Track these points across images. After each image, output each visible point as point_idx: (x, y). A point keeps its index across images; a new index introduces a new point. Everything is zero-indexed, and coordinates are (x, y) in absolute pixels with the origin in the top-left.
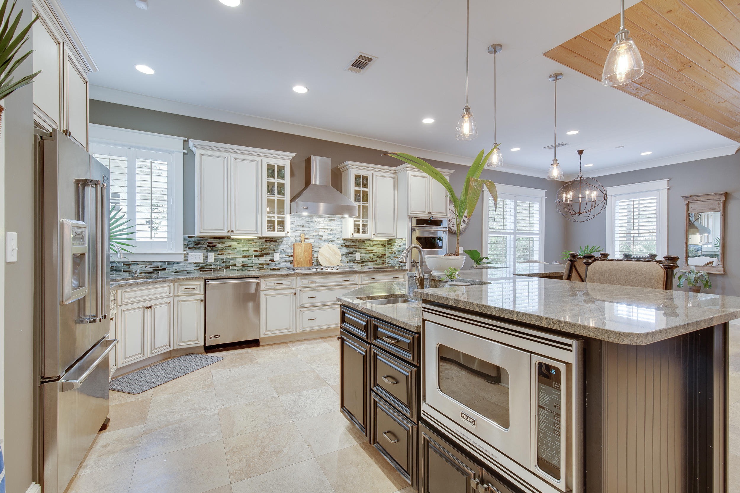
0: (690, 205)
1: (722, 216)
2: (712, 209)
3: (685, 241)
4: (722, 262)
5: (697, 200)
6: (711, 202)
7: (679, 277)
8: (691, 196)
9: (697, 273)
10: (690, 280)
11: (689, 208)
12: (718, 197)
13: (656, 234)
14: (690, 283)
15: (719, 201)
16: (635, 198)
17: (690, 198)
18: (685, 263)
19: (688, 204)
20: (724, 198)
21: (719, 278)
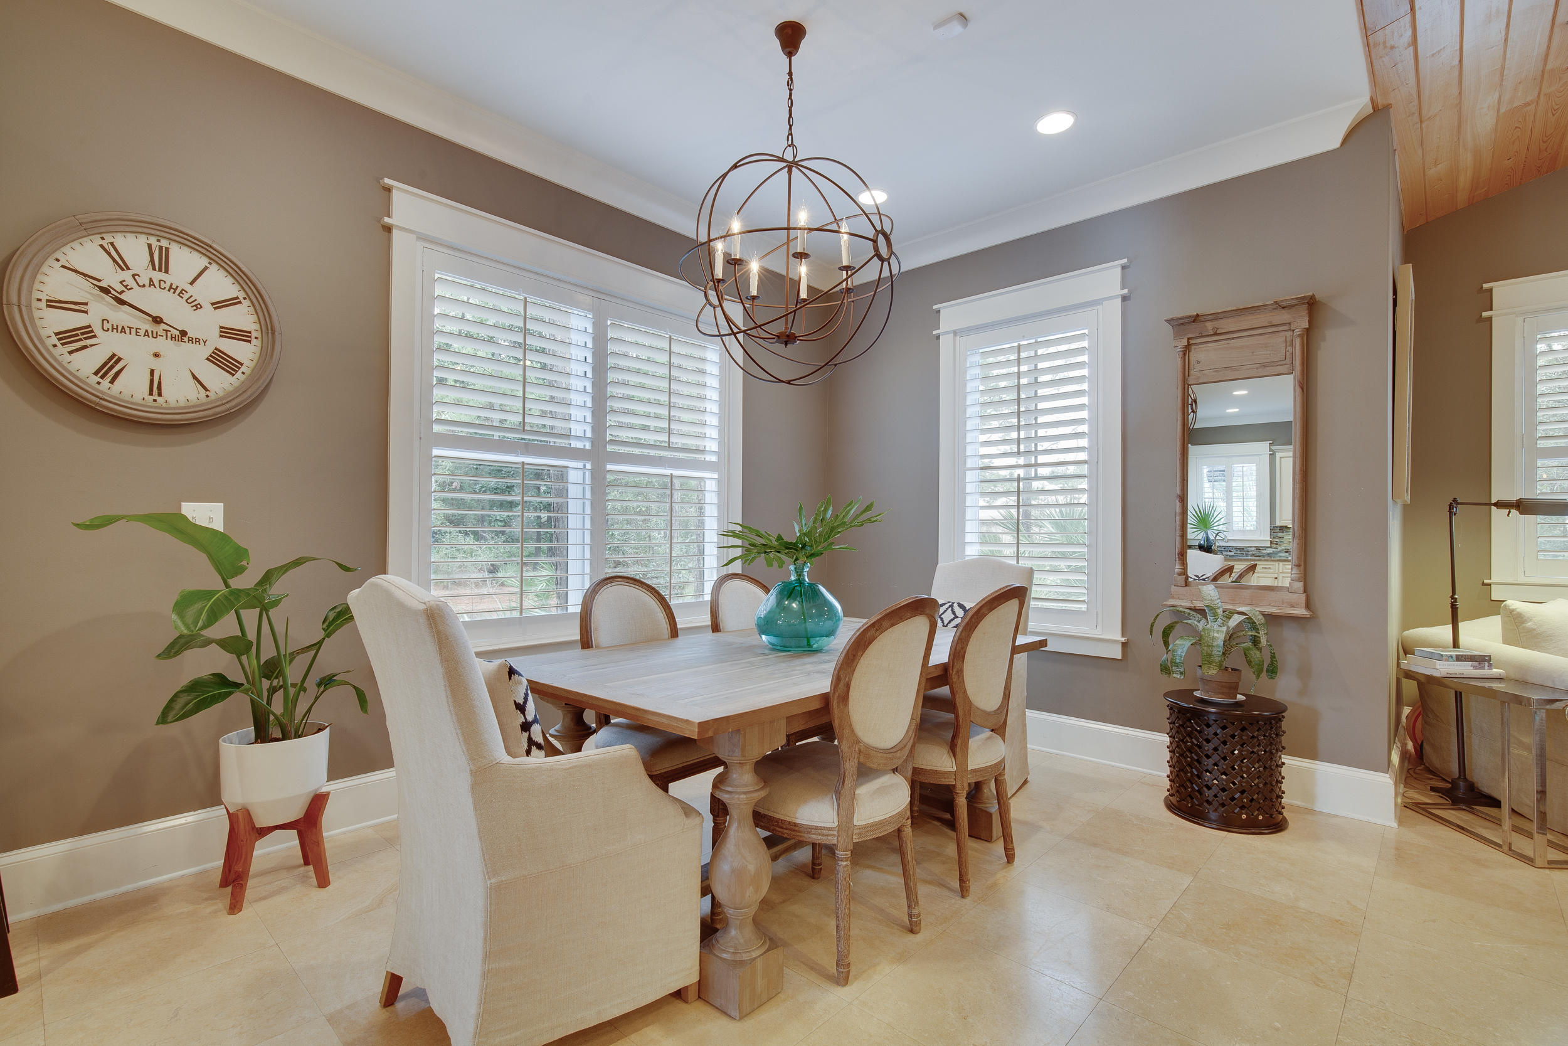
0: (1196, 355)
1: (1299, 390)
2: (1264, 365)
3: (1178, 492)
4: (1302, 567)
5: (1216, 334)
6: (1262, 340)
7: (1164, 632)
8: (1198, 315)
9: (1229, 614)
10: (1208, 646)
11: (1191, 366)
12: (1284, 316)
13: (1086, 466)
14: (1210, 663)
15: (1289, 334)
16: (1024, 338)
17: (1194, 325)
18: (1180, 574)
19: (1187, 349)
20: (1307, 319)
21: (1290, 635)
